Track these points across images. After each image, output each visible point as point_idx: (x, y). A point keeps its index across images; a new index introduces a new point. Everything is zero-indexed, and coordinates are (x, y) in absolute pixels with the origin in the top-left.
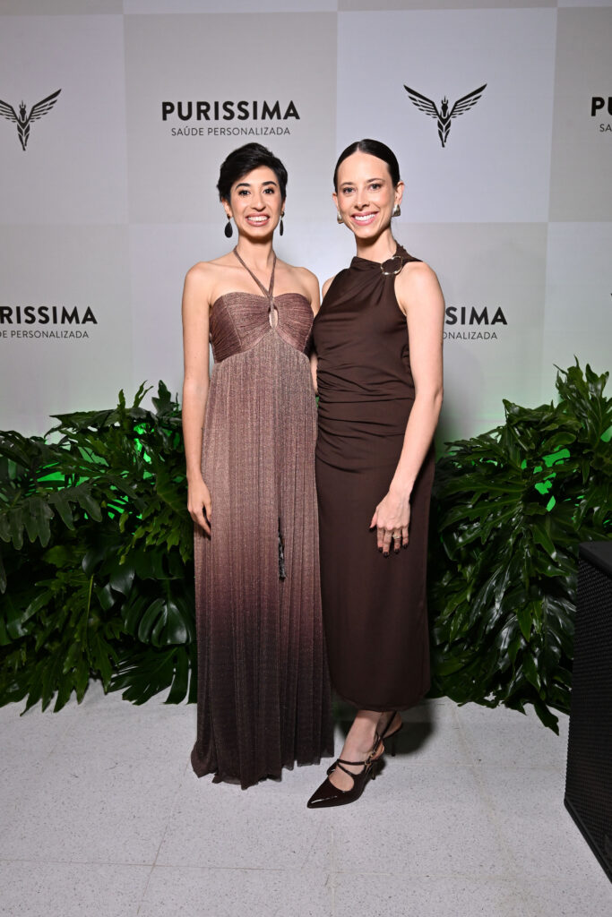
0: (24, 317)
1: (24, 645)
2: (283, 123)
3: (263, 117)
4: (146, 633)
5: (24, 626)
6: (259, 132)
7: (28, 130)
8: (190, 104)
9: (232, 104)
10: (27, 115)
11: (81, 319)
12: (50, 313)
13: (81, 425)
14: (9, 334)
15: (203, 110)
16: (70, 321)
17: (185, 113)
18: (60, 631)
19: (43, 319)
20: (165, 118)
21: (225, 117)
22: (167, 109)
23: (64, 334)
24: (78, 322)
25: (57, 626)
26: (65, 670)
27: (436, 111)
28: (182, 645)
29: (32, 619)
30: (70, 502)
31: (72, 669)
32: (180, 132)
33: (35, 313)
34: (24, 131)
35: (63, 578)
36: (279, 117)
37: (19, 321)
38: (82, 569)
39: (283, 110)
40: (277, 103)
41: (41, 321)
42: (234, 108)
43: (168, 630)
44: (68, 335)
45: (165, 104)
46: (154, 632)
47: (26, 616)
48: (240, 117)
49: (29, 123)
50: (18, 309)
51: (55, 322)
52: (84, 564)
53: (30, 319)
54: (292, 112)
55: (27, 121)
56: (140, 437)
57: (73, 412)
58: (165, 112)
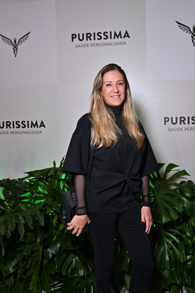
0: (16, 125)
1: (13, 276)
2: (123, 40)
3: (114, 38)
4: (66, 271)
5: (13, 268)
6: (113, 44)
7: (17, 49)
8: (83, 34)
9: (101, 33)
10: (17, 42)
11: (39, 126)
12: (26, 124)
13: (37, 176)
14: (9, 133)
15: (89, 36)
16: (34, 127)
17: (81, 38)
18: (28, 269)
19: (23, 126)
20: (73, 41)
21: (98, 39)
22: (74, 36)
23: (32, 132)
24: (37, 127)
25: (27, 267)
26: (30, 288)
27: (191, 31)
28: (81, 276)
29: (16, 265)
30: (31, 215)
31: (33, 288)
32: (79, 46)
33: (20, 124)
34: (15, 49)
35: (29, 248)
36: (121, 38)
37: (14, 127)
38: (37, 242)
39: (123, 35)
40: (120, 31)
41: (22, 127)
42: (102, 35)
43: (75, 270)
44: (34, 133)
45: (73, 35)
46: (69, 270)
47: (13, 264)
48: (104, 39)
49: (18, 46)
50: (13, 122)
51: (28, 127)
52: (38, 240)
53: (18, 126)
54: (126, 35)
55: (17, 45)
56: (63, 180)
57: (34, 170)
58: (73, 38)
